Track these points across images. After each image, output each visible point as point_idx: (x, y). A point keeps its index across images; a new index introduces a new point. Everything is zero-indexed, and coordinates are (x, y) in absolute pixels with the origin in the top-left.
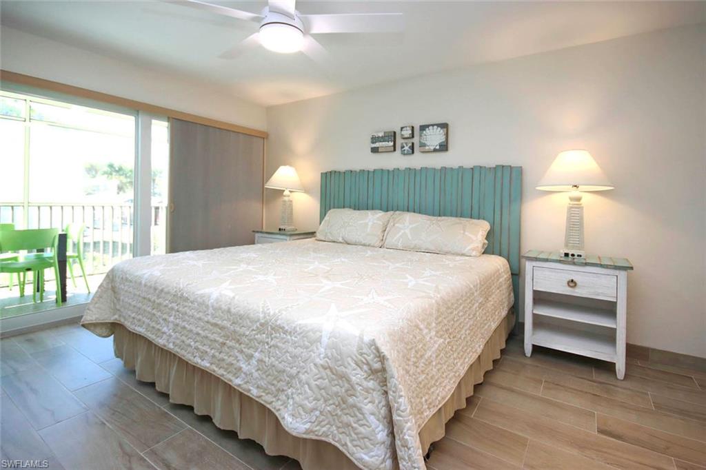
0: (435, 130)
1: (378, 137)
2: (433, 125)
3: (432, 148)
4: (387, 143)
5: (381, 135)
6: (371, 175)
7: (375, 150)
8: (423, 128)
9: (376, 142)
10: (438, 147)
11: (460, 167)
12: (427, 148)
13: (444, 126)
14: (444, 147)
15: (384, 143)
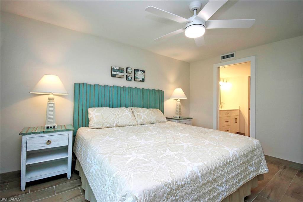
0: (141, 73)
1: (116, 69)
2: (140, 70)
3: (140, 80)
4: (121, 73)
5: (118, 68)
6: (111, 88)
7: (113, 76)
8: (136, 70)
9: (115, 72)
10: (142, 80)
11: (148, 89)
12: (138, 79)
13: (144, 72)
14: (143, 80)
15: (119, 73)
